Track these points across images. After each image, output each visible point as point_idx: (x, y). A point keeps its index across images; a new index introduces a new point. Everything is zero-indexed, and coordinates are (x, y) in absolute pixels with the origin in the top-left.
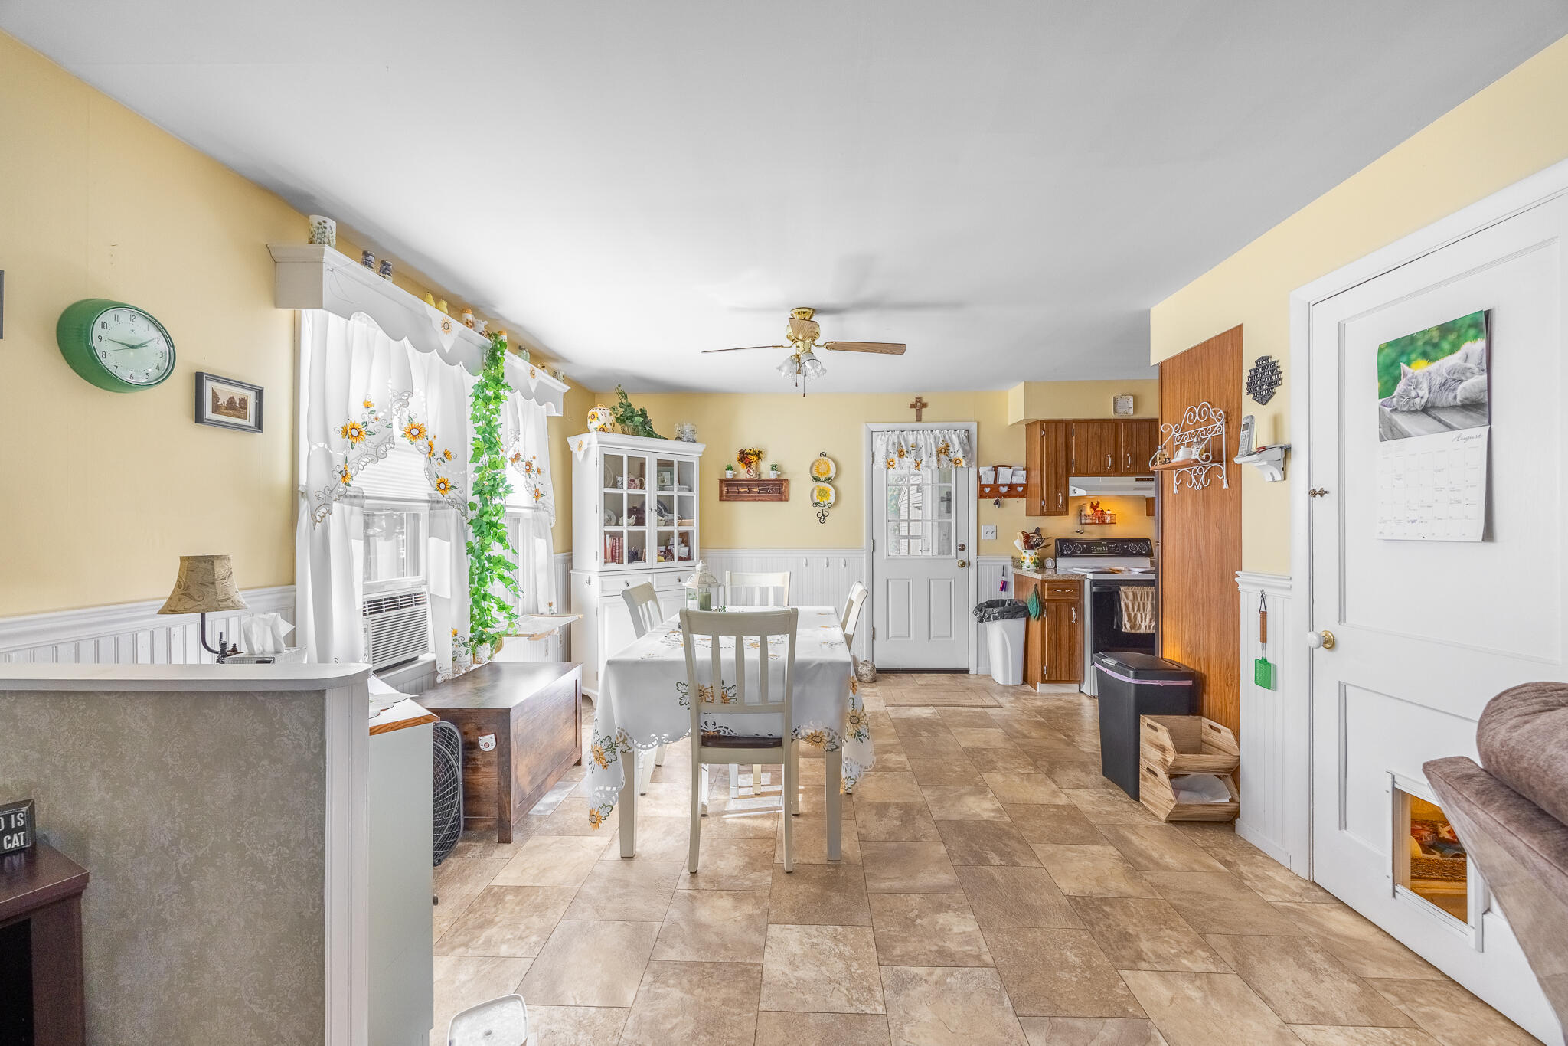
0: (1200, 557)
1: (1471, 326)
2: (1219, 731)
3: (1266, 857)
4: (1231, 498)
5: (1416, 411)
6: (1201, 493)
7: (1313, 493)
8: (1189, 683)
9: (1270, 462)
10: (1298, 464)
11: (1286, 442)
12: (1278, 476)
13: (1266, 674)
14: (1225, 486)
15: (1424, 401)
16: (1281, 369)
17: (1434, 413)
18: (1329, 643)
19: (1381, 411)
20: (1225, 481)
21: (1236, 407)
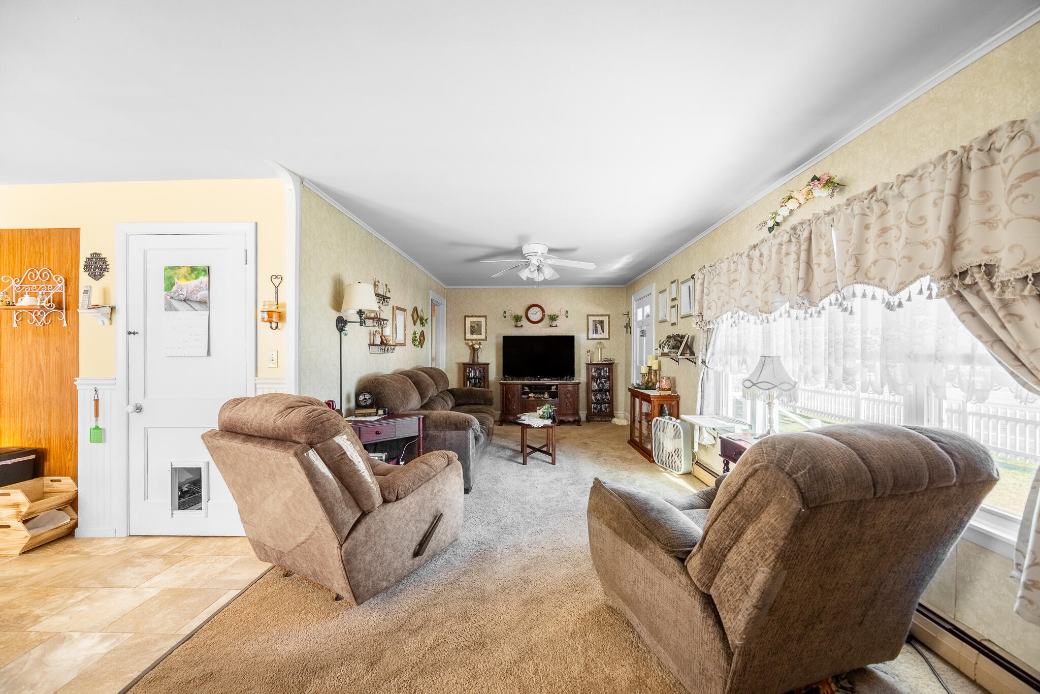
0: (41, 371)
1: (203, 270)
2: (60, 481)
3: (99, 538)
4: (69, 333)
5: (181, 300)
6: (42, 329)
7: (129, 333)
8: (33, 457)
9: (102, 314)
10: (120, 316)
11: (112, 304)
12: (107, 322)
13: (98, 434)
14: (65, 324)
15: (185, 296)
16: (108, 263)
17: (188, 302)
18: (139, 409)
19: (166, 298)
20: (65, 322)
21: (74, 276)
